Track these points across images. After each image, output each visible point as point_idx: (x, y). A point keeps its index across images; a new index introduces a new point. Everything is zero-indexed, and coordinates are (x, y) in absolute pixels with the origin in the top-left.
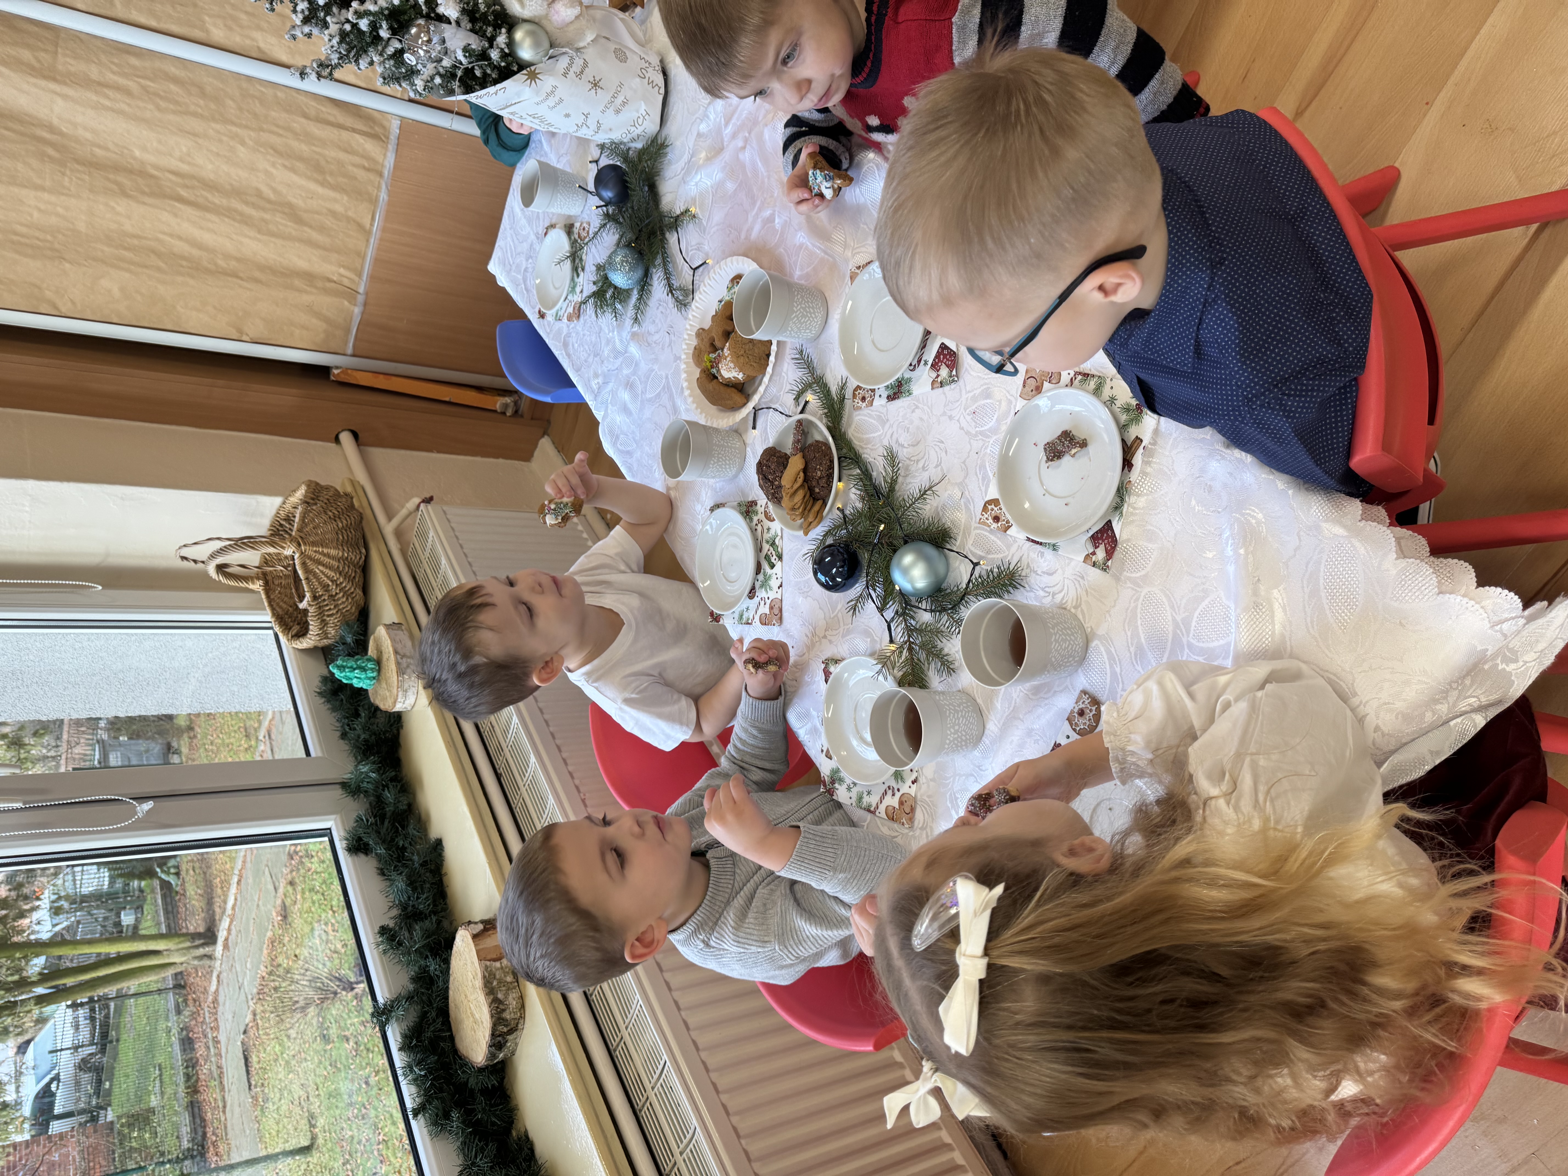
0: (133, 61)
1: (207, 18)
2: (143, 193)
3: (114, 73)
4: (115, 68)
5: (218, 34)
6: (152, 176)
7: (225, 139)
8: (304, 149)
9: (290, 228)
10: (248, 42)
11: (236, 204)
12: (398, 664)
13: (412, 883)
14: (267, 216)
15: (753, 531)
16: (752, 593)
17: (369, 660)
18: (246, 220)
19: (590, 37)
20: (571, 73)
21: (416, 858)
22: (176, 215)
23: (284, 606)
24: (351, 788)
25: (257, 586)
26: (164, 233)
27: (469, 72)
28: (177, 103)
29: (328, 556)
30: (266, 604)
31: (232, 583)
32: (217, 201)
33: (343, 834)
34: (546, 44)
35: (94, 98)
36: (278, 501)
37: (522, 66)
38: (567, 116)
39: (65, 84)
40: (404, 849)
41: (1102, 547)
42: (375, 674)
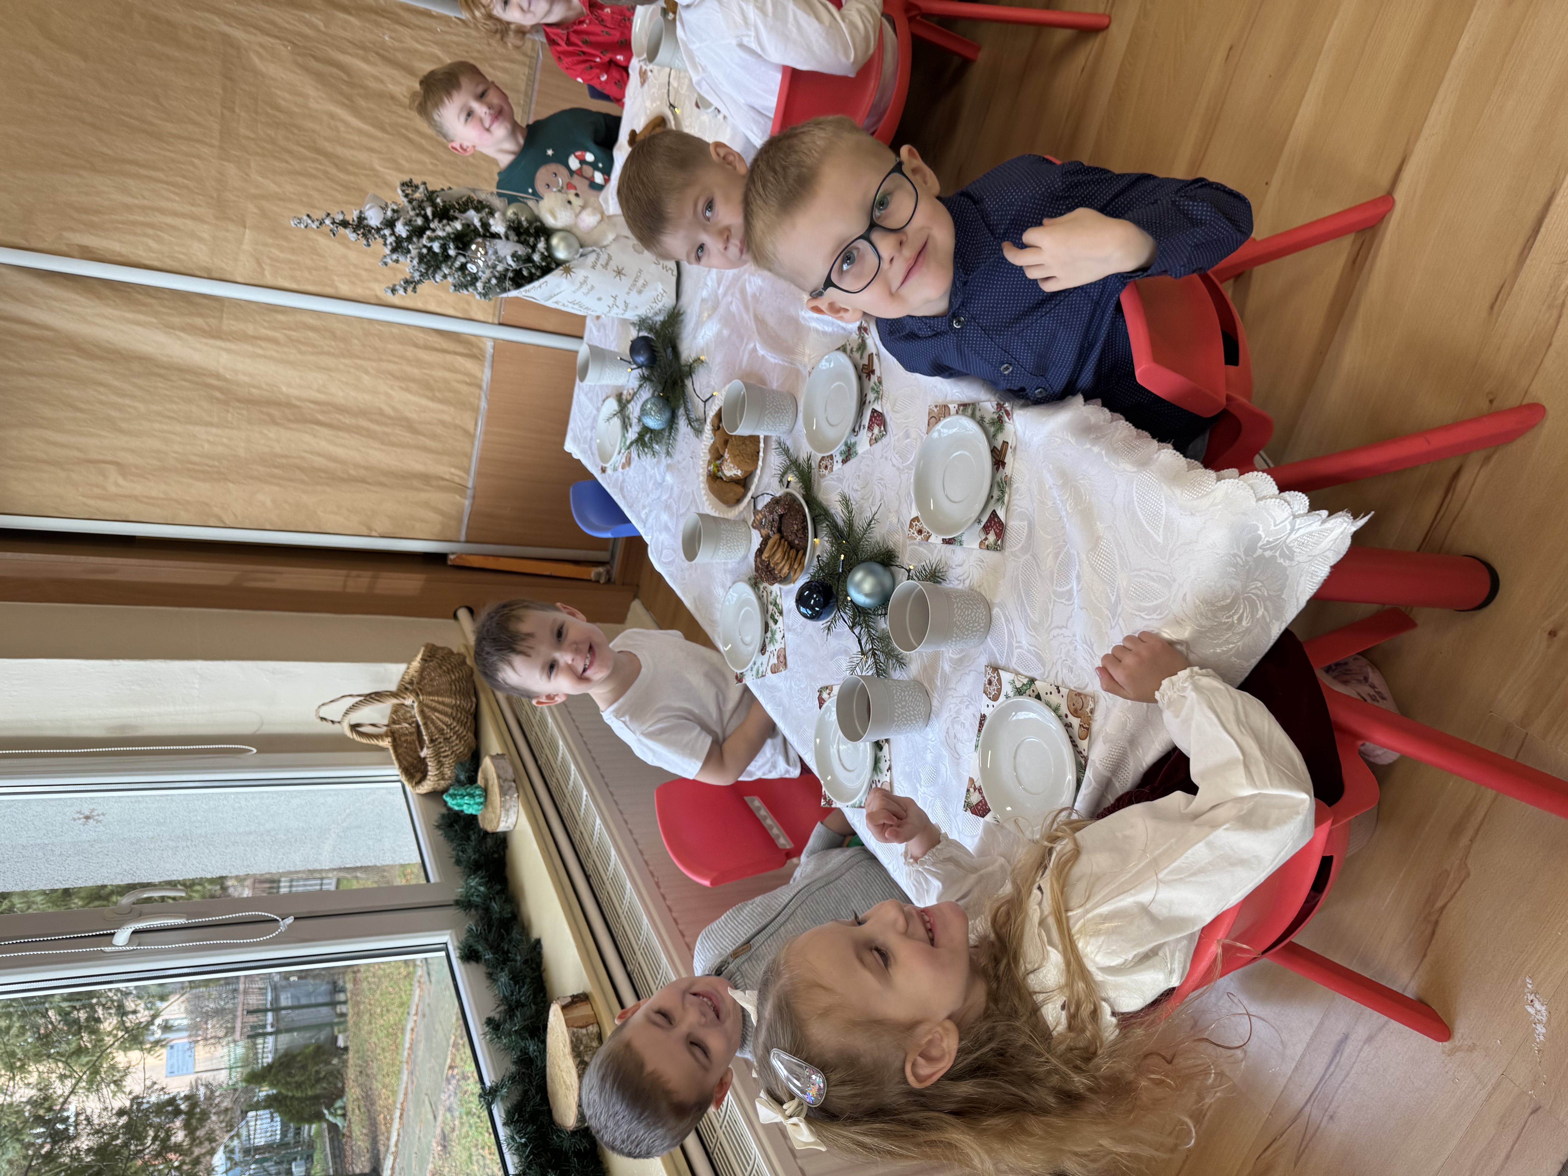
0: (280, 317)
1: (335, 278)
2: (289, 420)
3: (265, 328)
4: (266, 324)
5: (345, 289)
6: (296, 406)
7: (352, 370)
8: (415, 372)
9: (407, 437)
10: (368, 292)
11: (363, 423)
12: (501, 787)
13: (516, 978)
14: (388, 430)
15: (760, 598)
16: (763, 650)
17: (477, 788)
18: (371, 435)
19: (611, 237)
20: (599, 266)
21: (519, 958)
22: (315, 436)
23: (410, 759)
24: (464, 904)
25: (386, 743)
26: (306, 452)
27: (518, 273)
28: (314, 346)
29: (443, 703)
30: (394, 758)
31: (364, 741)
32: (348, 421)
33: (456, 944)
34: (577, 245)
35: (250, 349)
36: (403, 667)
37: (559, 263)
38: (599, 299)
39: (229, 340)
40: (508, 951)
41: (992, 532)
42: (482, 800)
